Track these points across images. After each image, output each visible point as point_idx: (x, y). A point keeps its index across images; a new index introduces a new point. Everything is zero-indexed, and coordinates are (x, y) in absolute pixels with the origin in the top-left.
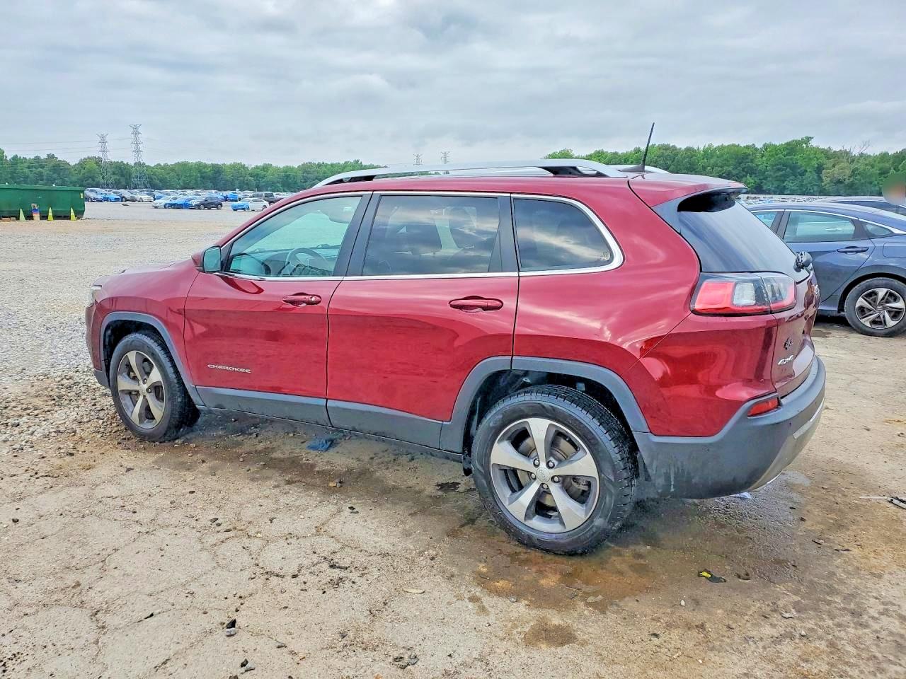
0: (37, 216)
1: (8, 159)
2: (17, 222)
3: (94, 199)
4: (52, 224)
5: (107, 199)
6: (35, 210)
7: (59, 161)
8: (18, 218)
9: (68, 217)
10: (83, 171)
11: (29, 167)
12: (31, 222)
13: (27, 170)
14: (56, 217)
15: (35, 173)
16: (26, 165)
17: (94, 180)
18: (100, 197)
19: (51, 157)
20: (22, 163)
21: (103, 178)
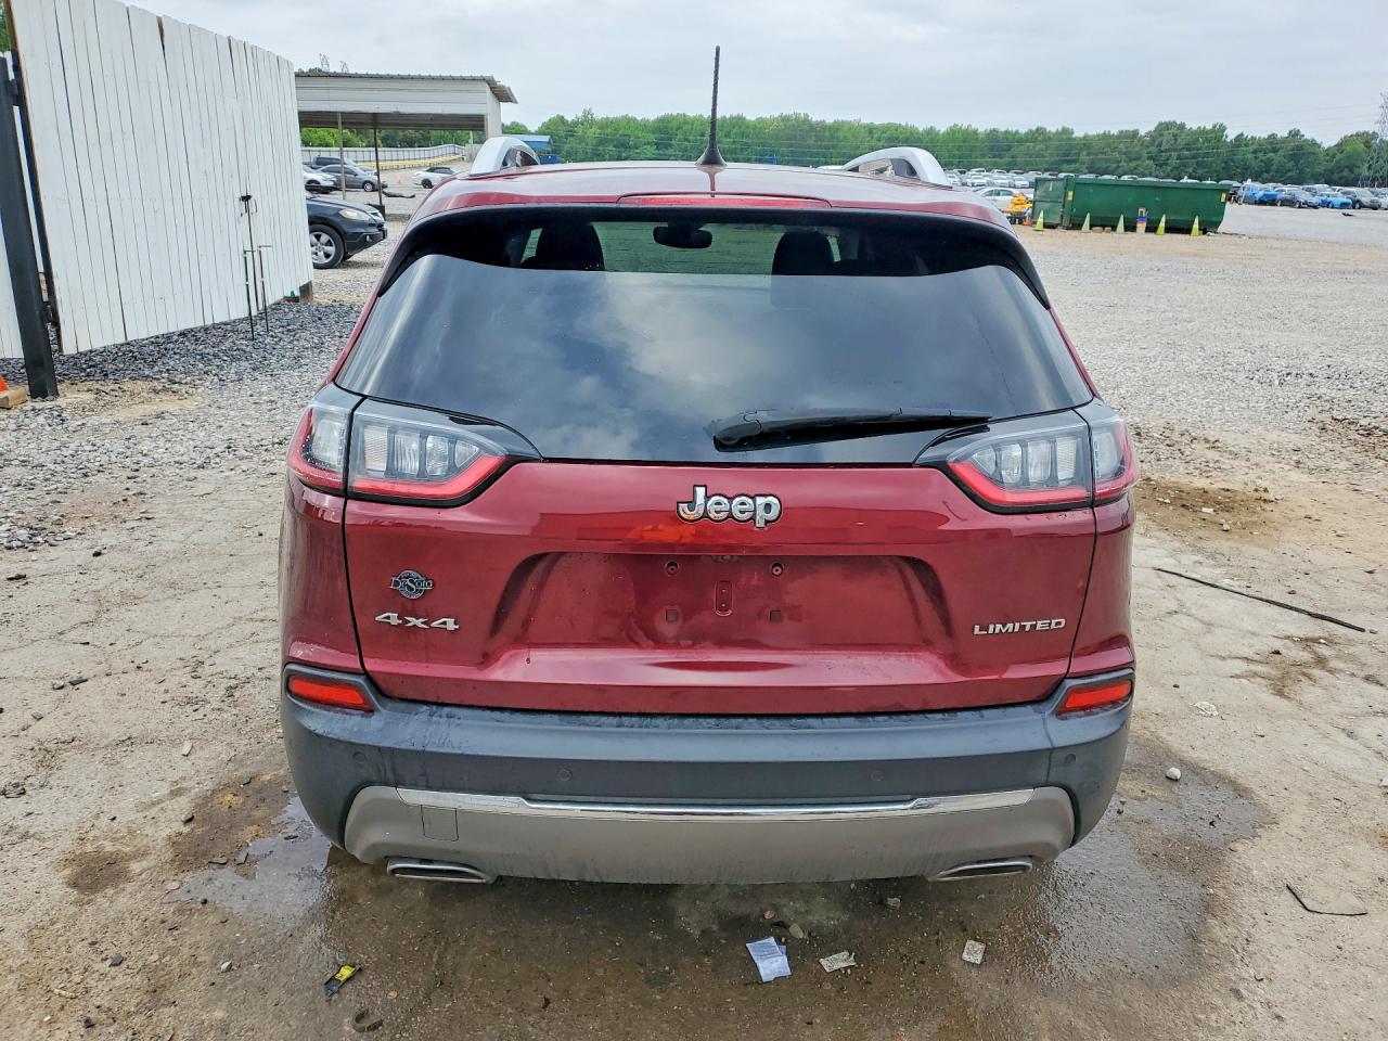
0: (1141, 226)
1: (1228, 140)
2: (1113, 234)
3: (1306, 203)
4: (1162, 239)
5: (1326, 204)
6: (1142, 217)
7: (1305, 140)
8: (1114, 228)
9: (1188, 231)
10: (1339, 156)
11: (1255, 152)
12: (1133, 234)
13: (1249, 156)
14: (1169, 229)
15: (1262, 161)
16: (1251, 148)
17: (1352, 171)
18: (1315, 200)
19: (1295, 134)
20: (1247, 145)
21: (1369, 168)
